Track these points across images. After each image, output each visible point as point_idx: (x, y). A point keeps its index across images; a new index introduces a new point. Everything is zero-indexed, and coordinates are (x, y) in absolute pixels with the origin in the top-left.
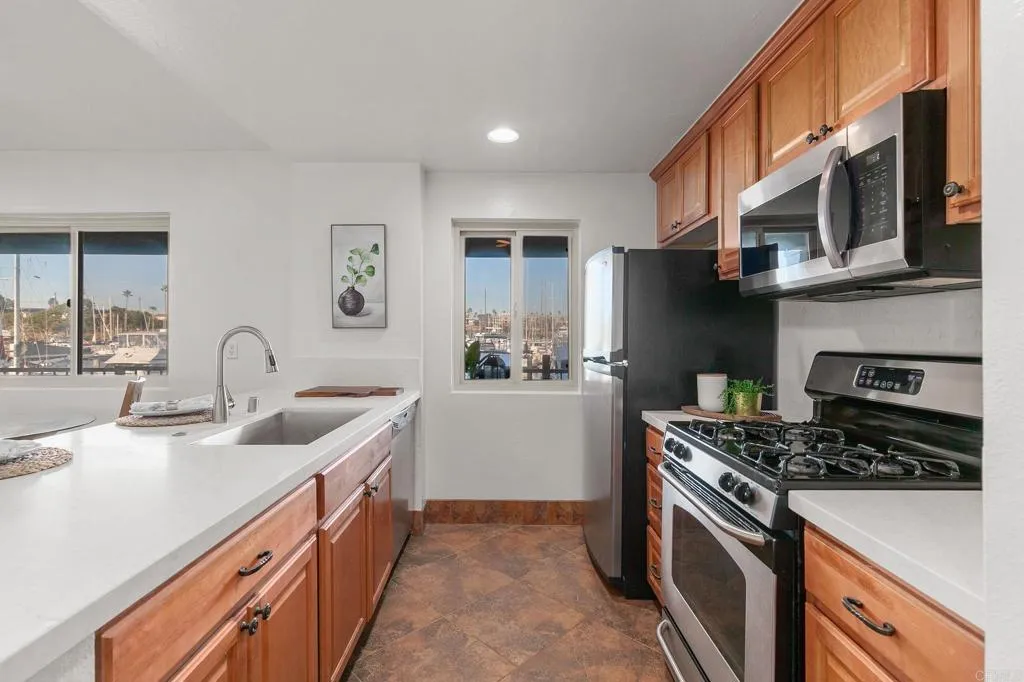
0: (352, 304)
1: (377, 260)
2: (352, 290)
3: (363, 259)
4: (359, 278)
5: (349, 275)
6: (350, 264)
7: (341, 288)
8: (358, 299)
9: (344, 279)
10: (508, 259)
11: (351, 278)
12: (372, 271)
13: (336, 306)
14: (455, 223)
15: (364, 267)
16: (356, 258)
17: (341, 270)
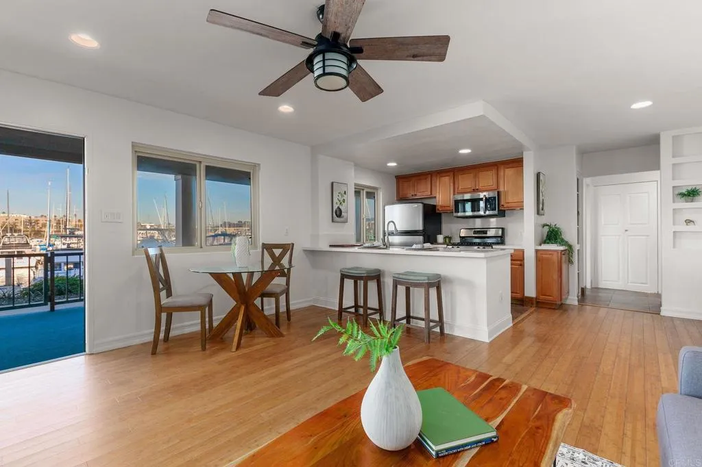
1: (345, 197)
2: (339, 208)
3: (342, 196)
4: (341, 203)
6: (338, 198)
7: (335, 207)
8: (341, 211)
9: (336, 203)
11: (339, 203)
12: (344, 202)
13: (334, 214)
15: (342, 199)
16: (340, 195)
17: (335, 200)
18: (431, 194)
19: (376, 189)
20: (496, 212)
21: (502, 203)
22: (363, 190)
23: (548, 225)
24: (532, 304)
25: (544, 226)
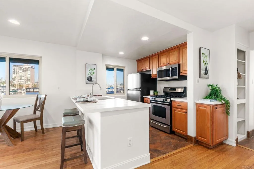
0: (90, 79)
1: (95, 71)
2: (90, 76)
3: (92, 71)
4: (91, 74)
5: (89, 74)
6: (90, 71)
7: (88, 76)
8: (91, 78)
9: (88, 74)
10: (113, 71)
11: (90, 74)
12: (94, 73)
13: (87, 80)
14: (106, 65)
15: (92, 72)
16: (91, 70)
17: (88, 72)
18: (149, 68)
19: (124, 67)
20: (177, 77)
21: (181, 71)
22: (115, 67)
23: (211, 85)
24: (192, 142)
25: (209, 85)
